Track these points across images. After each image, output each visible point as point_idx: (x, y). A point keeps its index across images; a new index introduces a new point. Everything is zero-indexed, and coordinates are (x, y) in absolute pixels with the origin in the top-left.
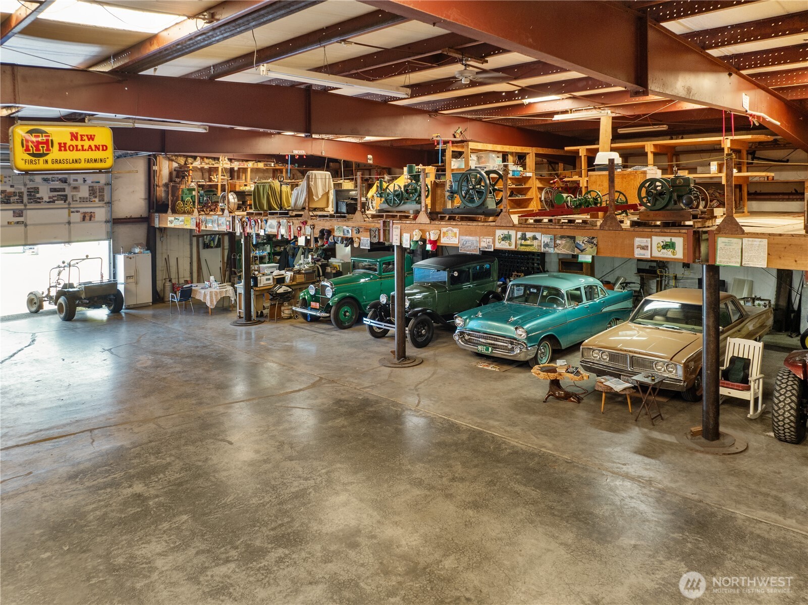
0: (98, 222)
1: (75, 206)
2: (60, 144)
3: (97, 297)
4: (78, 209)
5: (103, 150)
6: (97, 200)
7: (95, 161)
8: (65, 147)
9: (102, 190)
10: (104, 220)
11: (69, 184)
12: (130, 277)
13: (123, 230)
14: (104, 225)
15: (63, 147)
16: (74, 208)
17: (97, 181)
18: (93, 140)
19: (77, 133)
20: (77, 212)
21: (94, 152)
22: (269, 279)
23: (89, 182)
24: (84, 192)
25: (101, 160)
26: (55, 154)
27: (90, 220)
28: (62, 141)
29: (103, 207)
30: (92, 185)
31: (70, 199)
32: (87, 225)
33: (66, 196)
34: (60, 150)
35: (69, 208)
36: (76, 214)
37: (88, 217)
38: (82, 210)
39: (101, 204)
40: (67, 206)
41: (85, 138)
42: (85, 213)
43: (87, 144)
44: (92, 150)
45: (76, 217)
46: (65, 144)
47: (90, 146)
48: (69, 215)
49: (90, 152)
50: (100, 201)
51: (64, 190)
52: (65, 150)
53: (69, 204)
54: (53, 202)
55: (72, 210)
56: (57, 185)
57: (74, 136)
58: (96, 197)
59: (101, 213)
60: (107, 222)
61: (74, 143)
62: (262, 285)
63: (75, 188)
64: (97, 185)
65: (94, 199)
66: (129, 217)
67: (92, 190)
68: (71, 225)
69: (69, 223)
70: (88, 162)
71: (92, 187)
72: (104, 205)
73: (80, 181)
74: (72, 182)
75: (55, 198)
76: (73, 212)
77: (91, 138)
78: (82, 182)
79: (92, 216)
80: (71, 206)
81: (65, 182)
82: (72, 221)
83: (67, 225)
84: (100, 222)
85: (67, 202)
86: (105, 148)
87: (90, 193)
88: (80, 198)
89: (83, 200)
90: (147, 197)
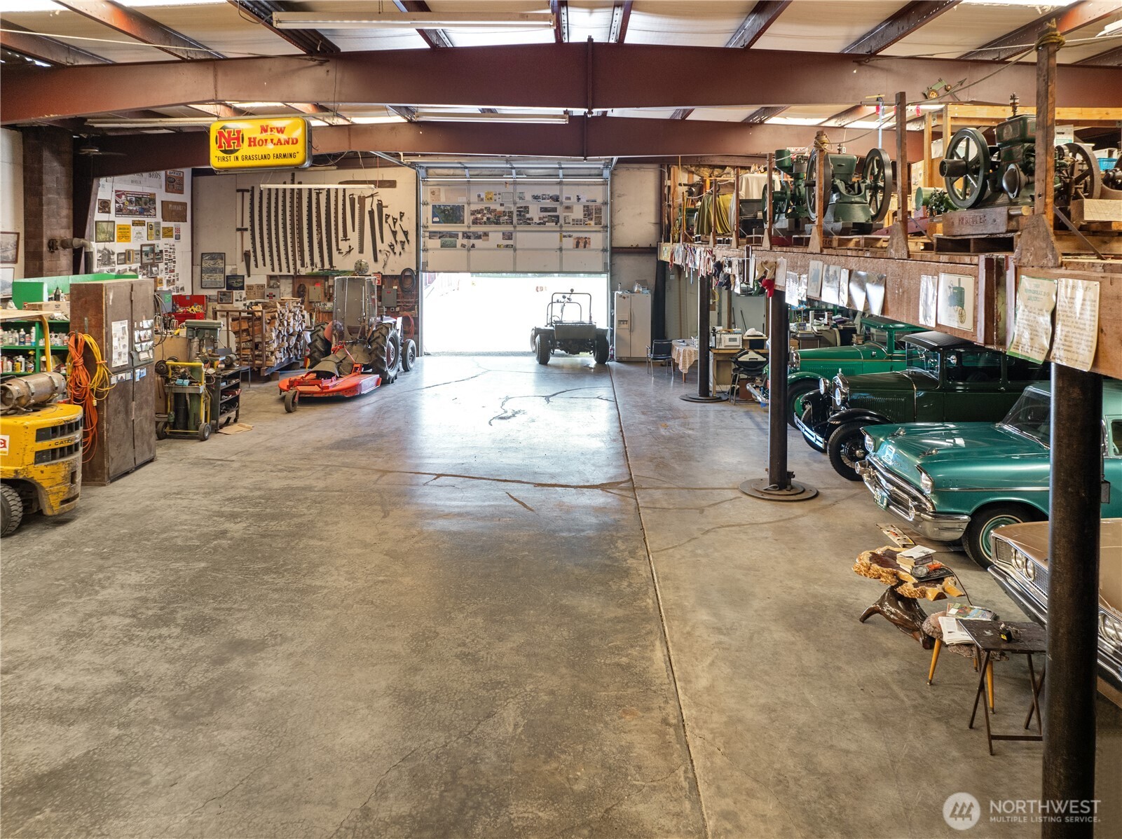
0: (593, 250)
1: (567, 229)
2: (250, 139)
3: (573, 340)
4: (571, 234)
5: (293, 143)
6: (592, 223)
7: (285, 156)
8: (254, 142)
9: (599, 210)
10: (601, 248)
11: (562, 203)
12: (623, 321)
13: (626, 263)
14: (601, 254)
15: (252, 142)
16: (566, 231)
17: (593, 199)
18: (283, 132)
19: (267, 126)
20: (570, 236)
21: (283, 146)
22: (735, 340)
23: (583, 200)
24: (578, 213)
25: (291, 156)
26: (245, 150)
27: (585, 247)
28: (252, 136)
29: (599, 231)
30: (587, 204)
31: (561, 221)
32: (581, 253)
33: (558, 217)
34: (250, 145)
35: (561, 232)
36: (568, 239)
37: (582, 243)
38: (575, 235)
39: (598, 228)
40: (558, 229)
41: (275, 130)
42: (579, 238)
43: (277, 136)
44: (281, 144)
45: (569, 243)
46: (255, 139)
47: (279, 140)
48: (561, 241)
49: (279, 146)
50: (596, 224)
51: (555, 210)
52: (255, 145)
53: (561, 226)
54: (544, 223)
55: (564, 234)
56: (548, 203)
57: (264, 130)
58: (591, 219)
59: (598, 240)
60: (604, 250)
61: (264, 136)
62: (723, 347)
63: (568, 208)
64: (593, 204)
65: (589, 222)
66: (634, 246)
67: (587, 211)
68: (563, 252)
69: (561, 249)
70: (277, 157)
71: (588, 206)
72: (601, 229)
73: (574, 199)
74: (564, 200)
75: (546, 220)
76: (565, 236)
77: (281, 131)
78: (576, 200)
79: (586, 242)
80: (564, 229)
81: (557, 201)
82: (564, 247)
83: (558, 252)
84: (596, 250)
85: (559, 224)
86: (295, 142)
87: (585, 215)
88: (573, 220)
89: (577, 222)
90: (658, 221)
